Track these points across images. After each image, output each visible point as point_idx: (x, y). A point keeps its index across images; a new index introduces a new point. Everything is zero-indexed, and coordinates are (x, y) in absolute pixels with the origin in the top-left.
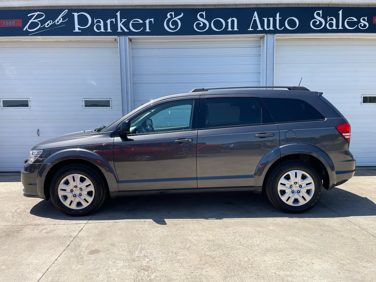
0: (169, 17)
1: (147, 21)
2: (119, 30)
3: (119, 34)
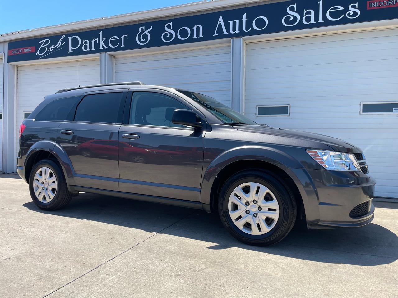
0: (140, 31)
1: (123, 38)
2: (101, 48)
3: (101, 52)
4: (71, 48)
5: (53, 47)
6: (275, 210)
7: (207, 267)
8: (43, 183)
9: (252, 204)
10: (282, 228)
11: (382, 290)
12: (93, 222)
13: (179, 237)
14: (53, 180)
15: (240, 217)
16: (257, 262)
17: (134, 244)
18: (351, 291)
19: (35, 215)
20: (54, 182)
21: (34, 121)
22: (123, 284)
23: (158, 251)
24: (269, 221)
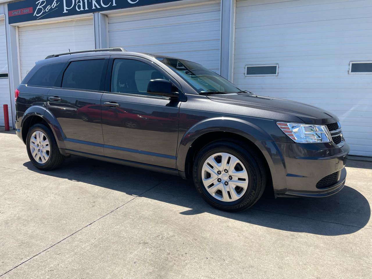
2: (94, 8)
3: (94, 11)
4: (65, 8)
5: (49, 7)
6: (244, 180)
7: (174, 234)
8: (38, 145)
9: (223, 173)
10: (250, 197)
11: (337, 265)
12: (82, 183)
13: (157, 201)
14: (47, 143)
15: (212, 185)
16: (223, 229)
17: (113, 209)
18: (305, 265)
19: (32, 176)
20: (47, 145)
21: (26, 86)
22: (93, 252)
23: (133, 216)
24: (238, 190)
